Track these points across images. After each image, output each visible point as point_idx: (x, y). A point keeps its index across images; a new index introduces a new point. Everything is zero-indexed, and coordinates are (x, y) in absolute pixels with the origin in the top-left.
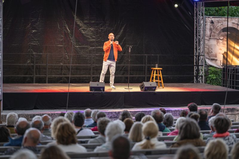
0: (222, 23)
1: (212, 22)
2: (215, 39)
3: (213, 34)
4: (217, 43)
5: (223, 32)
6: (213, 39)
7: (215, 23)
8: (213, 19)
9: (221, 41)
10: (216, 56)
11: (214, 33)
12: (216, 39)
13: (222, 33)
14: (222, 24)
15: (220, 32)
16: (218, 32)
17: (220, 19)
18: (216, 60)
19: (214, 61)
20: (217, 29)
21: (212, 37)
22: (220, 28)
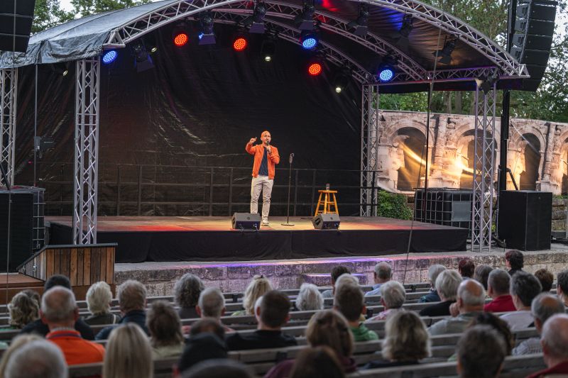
0: (397, 121)
1: (383, 119)
2: (386, 146)
3: (383, 138)
4: (390, 152)
5: (399, 134)
6: (383, 146)
7: (387, 121)
8: (384, 114)
9: (395, 149)
10: (388, 174)
11: (386, 136)
12: (388, 146)
13: (398, 137)
14: (398, 123)
15: (394, 135)
16: (390, 135)
17: (395, 114)
18: (388, 180)
19: (384, 182)
20: (389, 130)
21: (381, 143)
22: (395, 128)
